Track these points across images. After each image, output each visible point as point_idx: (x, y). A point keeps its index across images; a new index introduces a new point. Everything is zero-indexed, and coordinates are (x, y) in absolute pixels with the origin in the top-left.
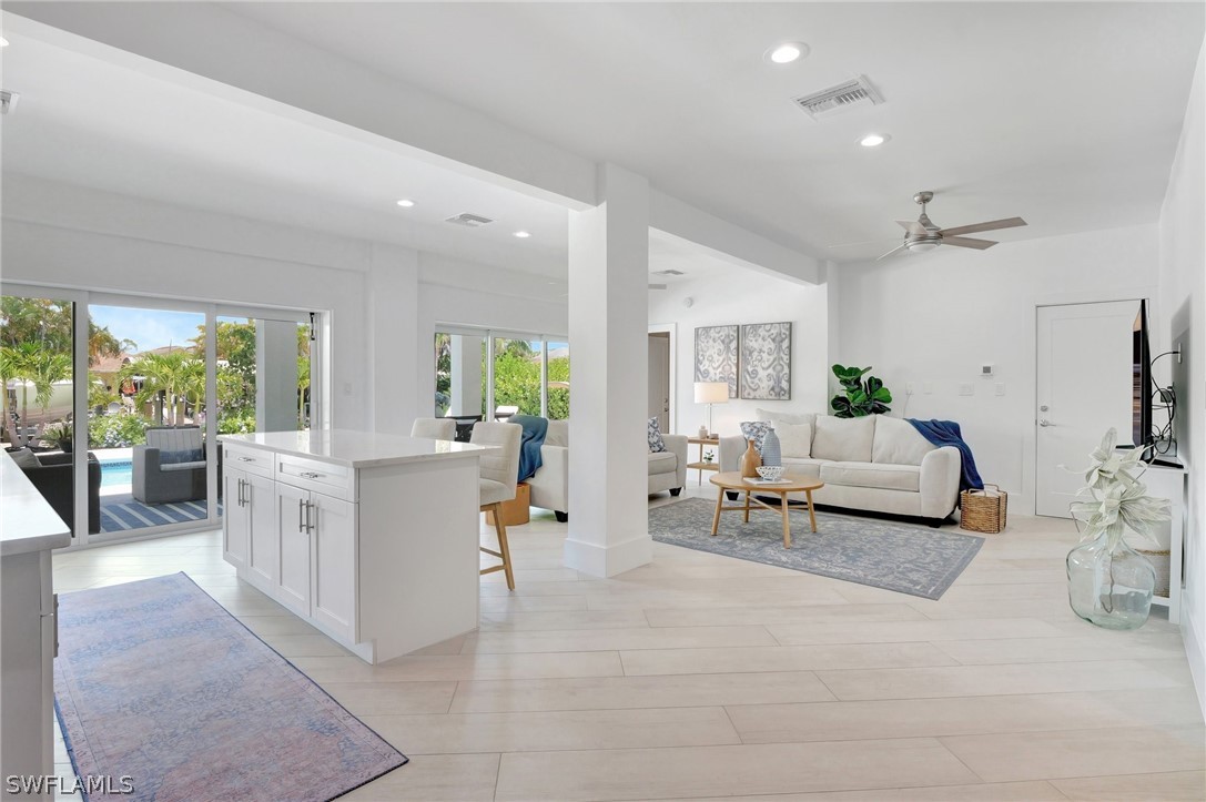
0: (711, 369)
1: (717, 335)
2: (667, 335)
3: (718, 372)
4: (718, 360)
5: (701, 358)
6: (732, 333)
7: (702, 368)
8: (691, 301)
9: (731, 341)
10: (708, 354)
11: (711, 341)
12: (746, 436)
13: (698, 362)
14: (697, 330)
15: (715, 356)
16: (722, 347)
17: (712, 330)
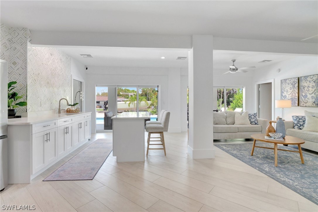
0: (287, 95)
1: (289, 82)
2: (270, 83)
3: (290, 96)
4: (290, 91)
5: (283, 91)
6: (295, 80)
7: (284, 95)
8: (279, 70)
9: (295, 84)
10: (286, 89)
11: (287, 84)
12: (294, 121)
13: (282, 92)
14: (281, 81)
15: (289, 90)
16: (291, 86)
17: (287, 80)
